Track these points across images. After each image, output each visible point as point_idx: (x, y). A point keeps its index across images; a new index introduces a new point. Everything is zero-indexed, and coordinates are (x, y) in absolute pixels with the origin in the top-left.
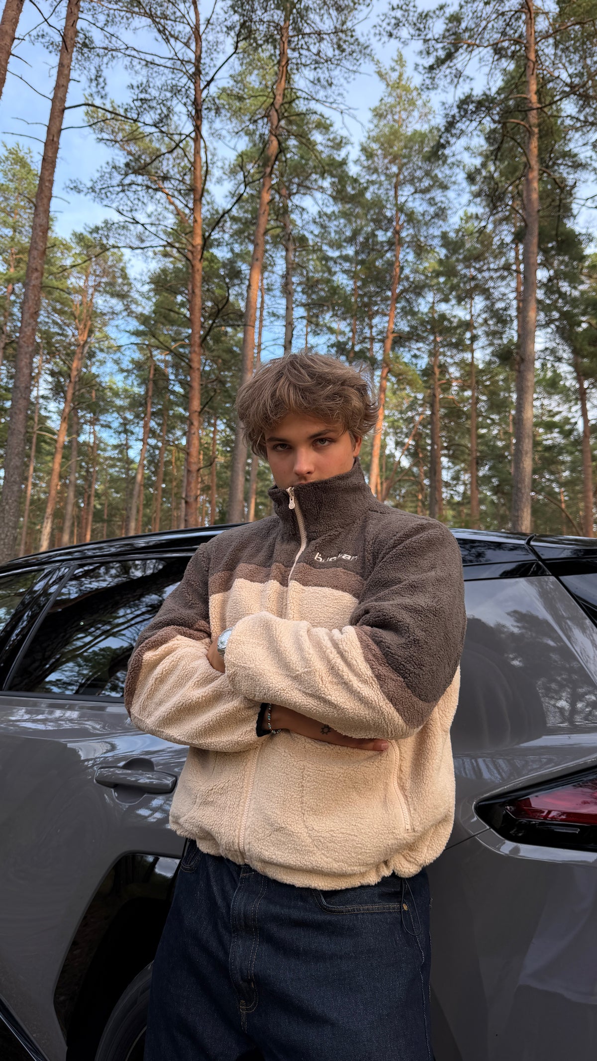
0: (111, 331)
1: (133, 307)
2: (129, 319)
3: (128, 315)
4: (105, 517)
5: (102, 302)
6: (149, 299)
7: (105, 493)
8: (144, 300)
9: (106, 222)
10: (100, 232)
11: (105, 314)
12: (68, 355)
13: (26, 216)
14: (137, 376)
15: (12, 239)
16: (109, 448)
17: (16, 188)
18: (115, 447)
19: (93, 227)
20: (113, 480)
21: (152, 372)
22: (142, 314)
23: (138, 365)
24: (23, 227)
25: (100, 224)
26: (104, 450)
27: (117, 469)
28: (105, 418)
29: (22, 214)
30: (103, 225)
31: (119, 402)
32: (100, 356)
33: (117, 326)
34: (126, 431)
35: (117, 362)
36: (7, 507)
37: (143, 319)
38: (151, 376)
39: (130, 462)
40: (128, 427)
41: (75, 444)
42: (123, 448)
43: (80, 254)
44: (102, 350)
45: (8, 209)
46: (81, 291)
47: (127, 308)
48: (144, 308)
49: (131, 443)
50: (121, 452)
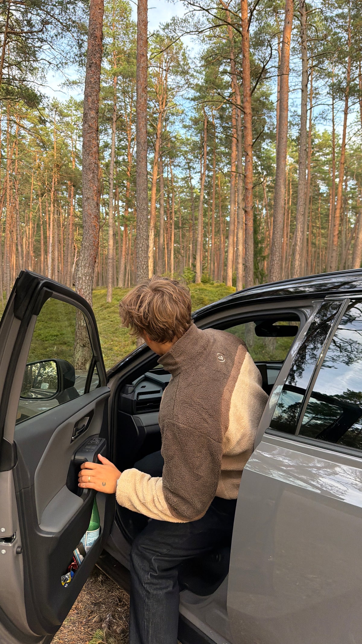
0: (178, 100)
1: (191, 81)
2: (189, 89)
3: (188, 87)
4: (180, 225)
5: (172, 80)
6: (200, 73)
7: (179, 210)
8: (198, 74)
9: (173, 19)
10: (170, 27)
11: (173, 89)
12: (153, 120)
13: (120, 27)
14: (195, 129)
15: (114, 44)
16: (179, 180)
17: (112, 8)
18: (183, 179)
19: (165, 24)
20: (183, 201)
21: (206, 124)
22: (197, 85)
23: (196, 121)
24: (119, 35)
25: (170, 21)
26: (177, 182)
27: (185, 194)
28: (177, 161)
29: (117, 25)
30: (171, 22)
31: (184, 149)
32: (172, 118)
33: (182, 96)
34: (189, 168)
35: (182, 121)
36: (141, 226)
37: (199, 88)
38: (205, 127)
39: (192, 188)
40: (191, 164)
41: (162, 180)
42: (187, 179)
43: (155, 48)
44: (173, 114)
45: (109, 24)
46: (157, 75)
47: (188, 83)
48: (198, 79)
49: (193, 176)
50: (186, 182)
